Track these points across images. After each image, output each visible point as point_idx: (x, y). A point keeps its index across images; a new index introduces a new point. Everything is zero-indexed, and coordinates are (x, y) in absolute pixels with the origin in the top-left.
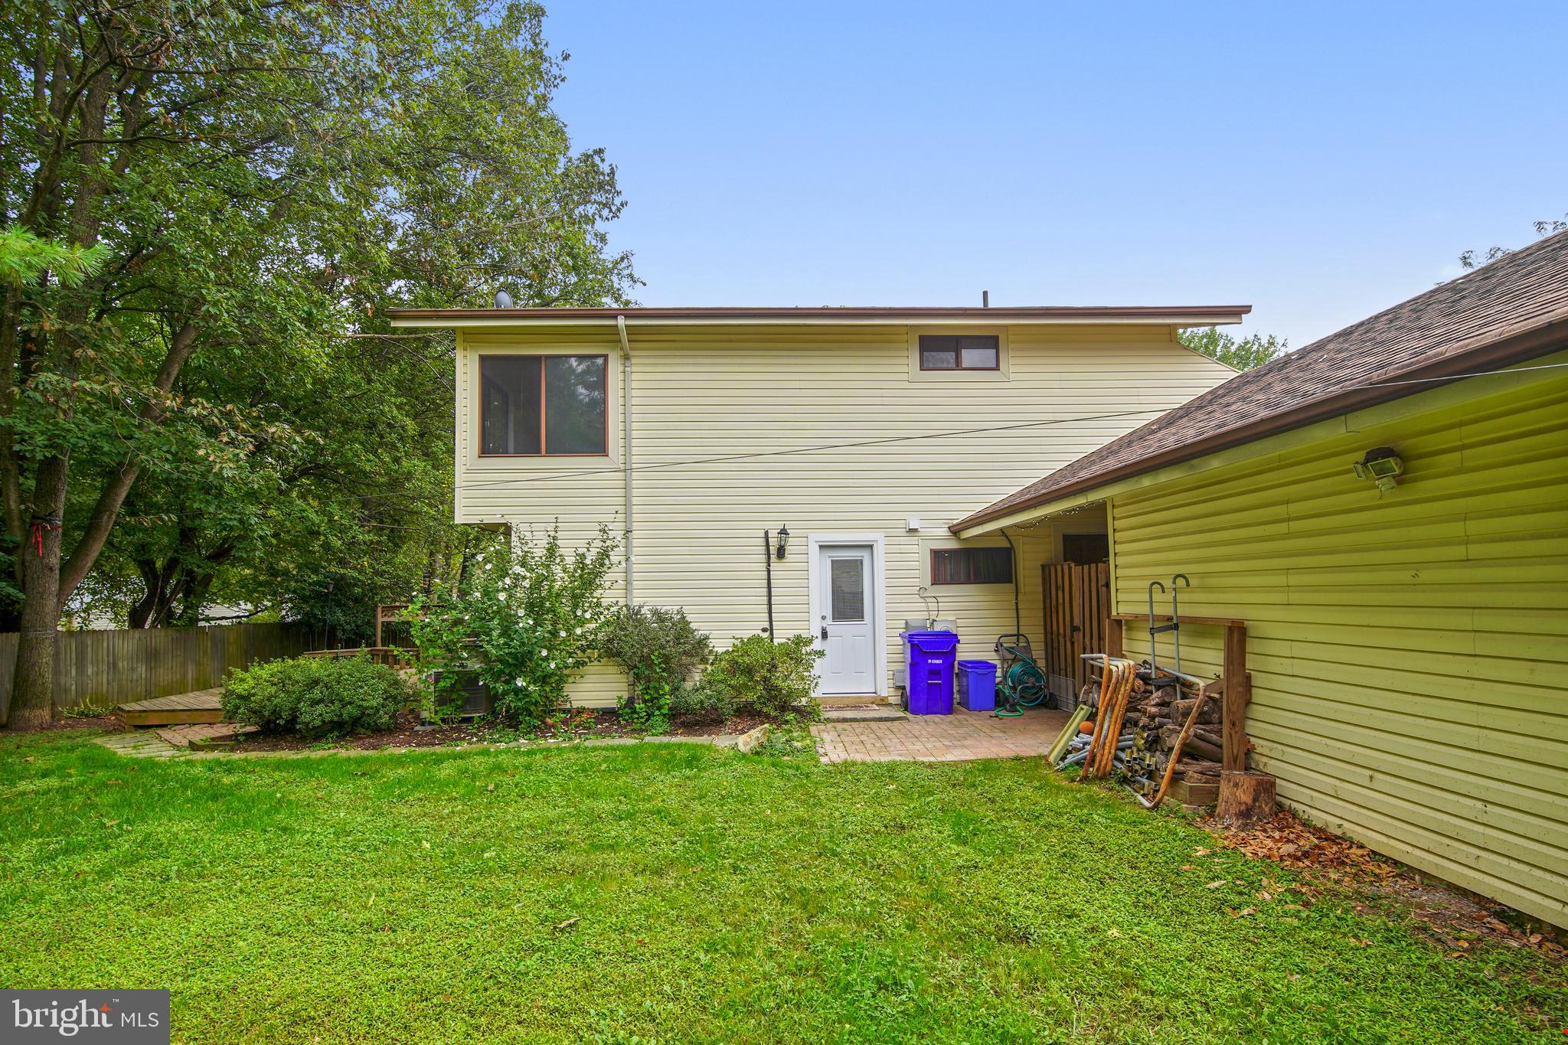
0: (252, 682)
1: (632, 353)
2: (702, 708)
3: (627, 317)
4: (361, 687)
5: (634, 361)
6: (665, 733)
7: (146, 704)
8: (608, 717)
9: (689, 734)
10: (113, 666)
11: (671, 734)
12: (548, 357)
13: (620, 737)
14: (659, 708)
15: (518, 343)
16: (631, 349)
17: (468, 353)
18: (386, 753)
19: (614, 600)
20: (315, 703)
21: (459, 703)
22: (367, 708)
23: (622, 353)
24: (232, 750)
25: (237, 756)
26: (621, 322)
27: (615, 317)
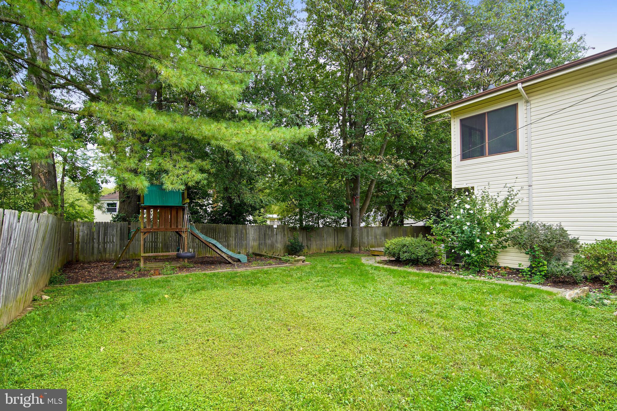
0: (390, 244)
1: (531, 99)
2: (562, 274)
3: (522, 83)
4: (418, 248)
5: (532, 102)
6: (539, 284)
7: (377, 249)
8: (515, 273)
9: (554, 286)
10: (376, 237)
11: (543, 284)
12: (488, 113)
13: (515, 282)
14: (540, 272)
15: (475, 110)
16: (529, 97)
17: (455, 120)
18: (423, 272)
19: (516, 219)
20: (404, 252)
21: (453, 258)
22: (419, 256)
23: (524, 101)
24: (385, 264)
25: (386, 266)
26: (520, 86)
27: (516, 85)
